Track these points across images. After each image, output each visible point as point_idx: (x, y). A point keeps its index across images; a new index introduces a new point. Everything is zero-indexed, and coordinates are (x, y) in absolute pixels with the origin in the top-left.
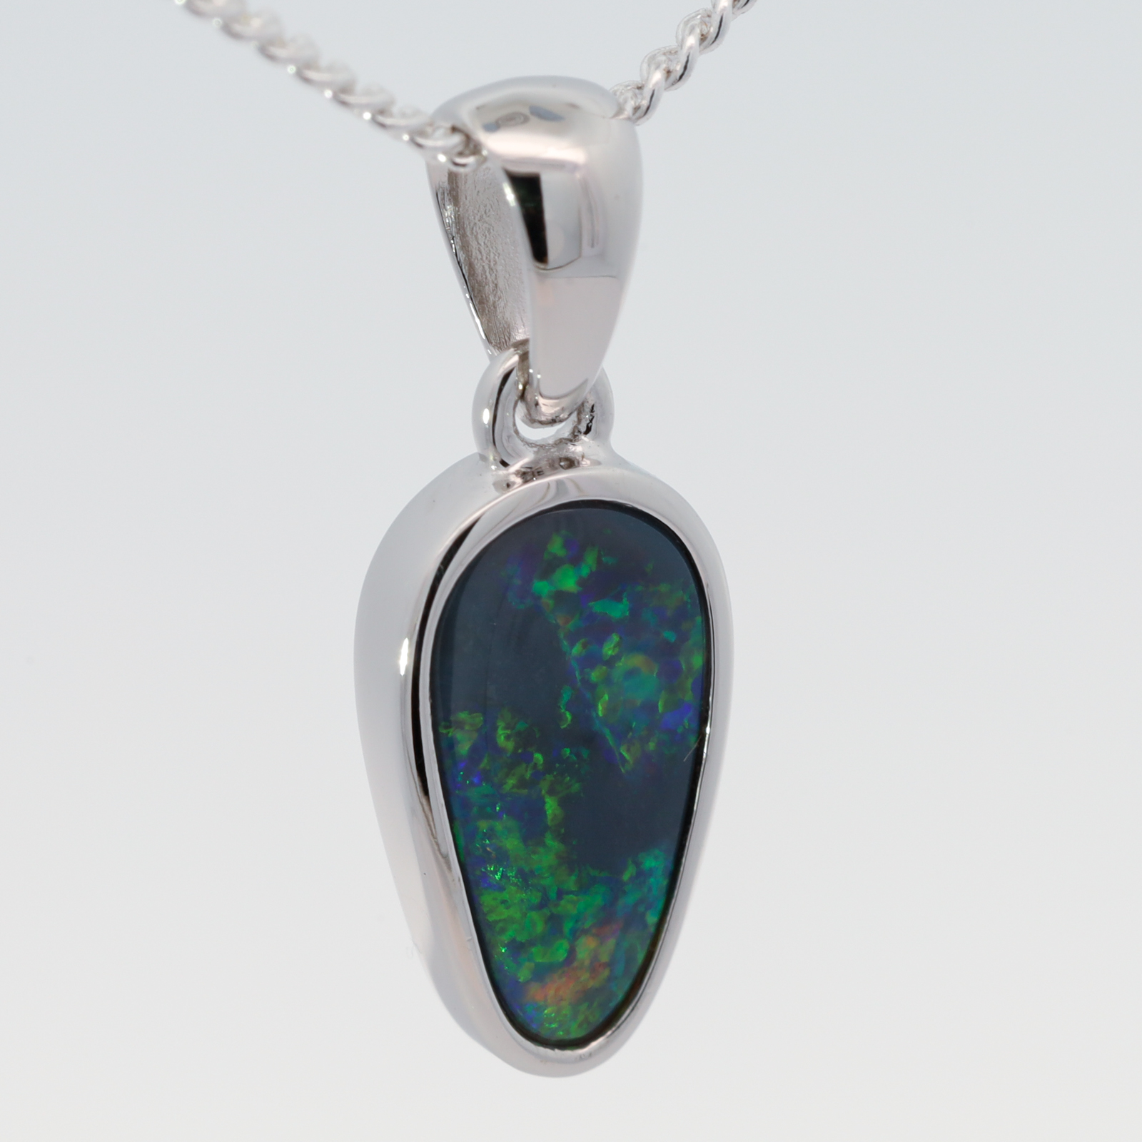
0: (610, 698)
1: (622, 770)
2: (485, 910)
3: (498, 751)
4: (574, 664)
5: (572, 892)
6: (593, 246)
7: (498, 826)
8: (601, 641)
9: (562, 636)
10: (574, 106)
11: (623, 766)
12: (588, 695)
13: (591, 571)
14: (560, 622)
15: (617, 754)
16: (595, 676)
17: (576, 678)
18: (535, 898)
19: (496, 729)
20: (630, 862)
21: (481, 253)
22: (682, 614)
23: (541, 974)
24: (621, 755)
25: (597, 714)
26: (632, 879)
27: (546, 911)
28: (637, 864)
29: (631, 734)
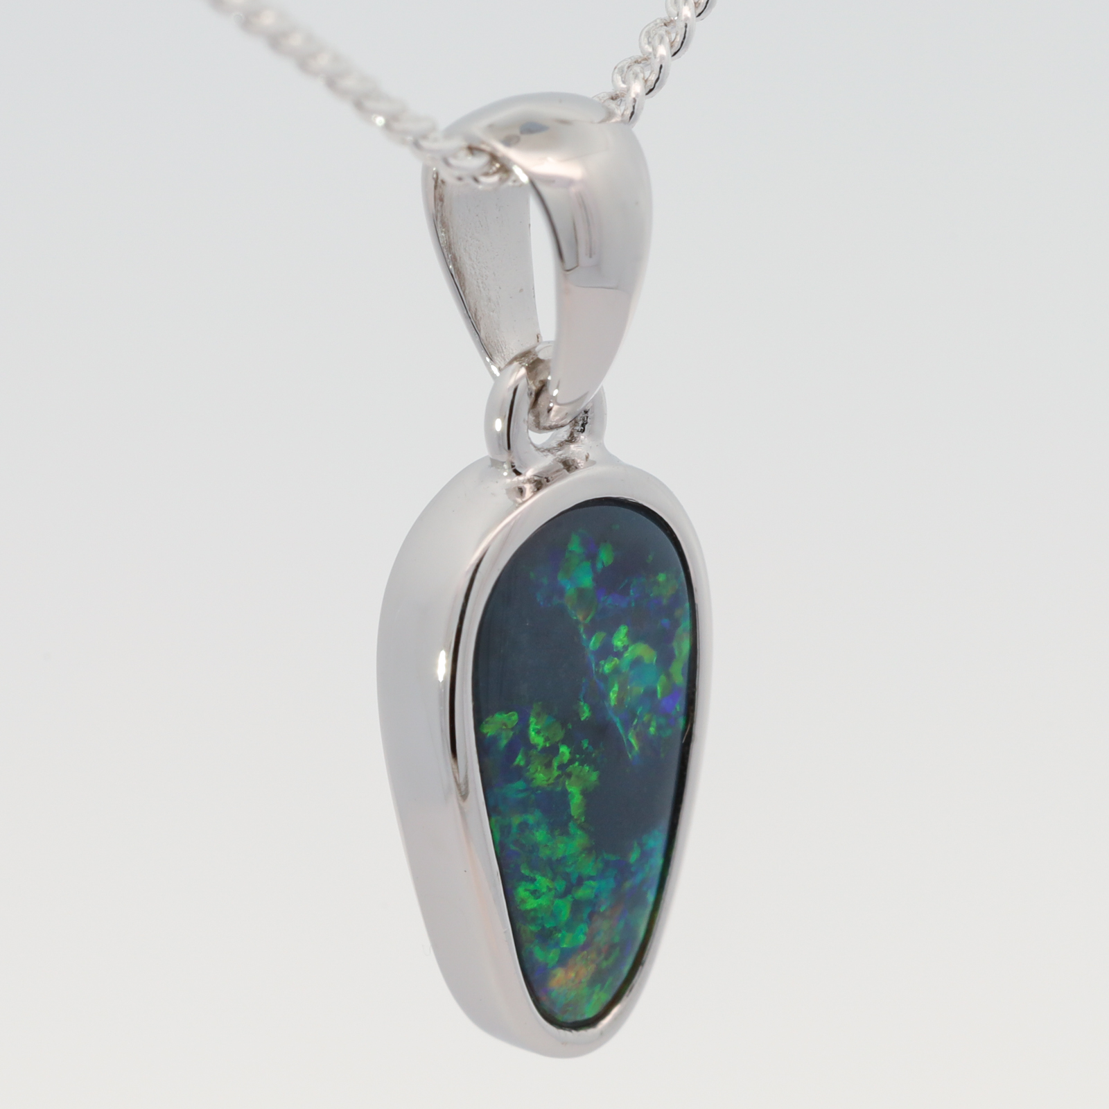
0: (619, 688)
1: (630, 756)
2: (518, 900)
3: (530, 746)
4: (592, 658)
5: (591, 878)
6: (591, 257)
7: (530, 819)
8: (611, 634)
9: (582, 630)
10: (564, 122)
11: (631, 753)
12: (602, 685)
13: (604, 566)
14: (580, 617)
15: (625, 740)
16: (607, 667)
17: (592, 670)
18: (561, 885)
19: (528, 726)
20: (636, 845)
21: (474, 268)
22: (675, 601)
23: (565, 958)
24: (628, 740)
25: (610, 704)
26: (638, 860)
27: (569, 898)
28: (641, 845)
29: (636, 721)
